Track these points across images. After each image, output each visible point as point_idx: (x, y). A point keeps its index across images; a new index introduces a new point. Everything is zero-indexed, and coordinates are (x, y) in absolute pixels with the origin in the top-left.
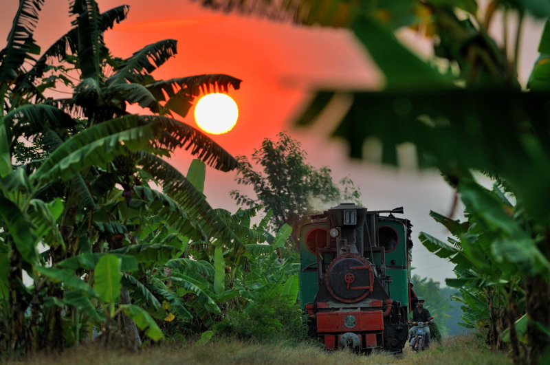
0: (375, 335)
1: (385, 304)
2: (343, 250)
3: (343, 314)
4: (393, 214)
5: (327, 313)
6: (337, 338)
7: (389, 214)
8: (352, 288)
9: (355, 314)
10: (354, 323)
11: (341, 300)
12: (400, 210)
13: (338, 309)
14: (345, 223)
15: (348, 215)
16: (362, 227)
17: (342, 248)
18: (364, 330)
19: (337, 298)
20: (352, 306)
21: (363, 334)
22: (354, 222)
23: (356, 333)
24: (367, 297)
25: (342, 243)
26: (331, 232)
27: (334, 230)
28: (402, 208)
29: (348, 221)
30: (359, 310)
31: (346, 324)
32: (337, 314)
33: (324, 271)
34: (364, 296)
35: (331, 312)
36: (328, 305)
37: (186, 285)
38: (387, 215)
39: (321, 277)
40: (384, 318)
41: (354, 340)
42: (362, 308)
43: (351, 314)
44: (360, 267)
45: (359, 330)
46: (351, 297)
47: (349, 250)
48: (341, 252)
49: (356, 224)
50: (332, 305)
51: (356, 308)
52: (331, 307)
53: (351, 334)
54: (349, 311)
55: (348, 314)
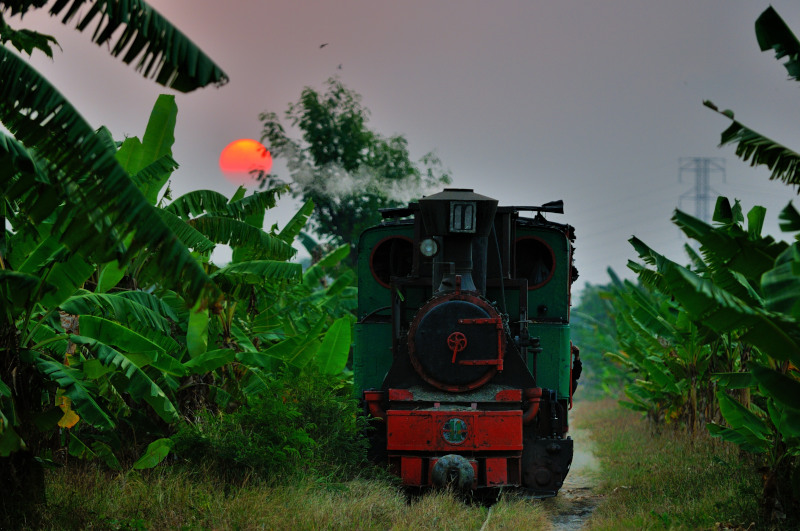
0: (504, 461)
1: (526, 397)
2: (445, 284)
3: (440, 414)
4: (543, 214)
5: (408, 412)
6: (427, 465)
7: (536, 213)
8: (461, 362)
9: (466, 417)
10: (464, 434)
11: (438, 385)
12: (557, 207)
13: (431, 404)
14: (452, 229)
15: (458, 213)
16: (486, 239)
17: (444, 280)
18: (482, 448)
19: (431, 382)
20: (460, 398)
21: (481, 457)
22: (470, 226)
23: (465, 454)
24: (491, 382)
25: (445, 270)
26: (423, 247)
27: (428, 241)
28: (560, 203)
29: (458, 225)
30: (473, 409)
31: (446, 436)
32: (429, 415)
33: (405, 325)
34: (486, 380)
35: (416, 410)
36: (411, 395)
37: (103, 354)
38: (532, 215)
39: (399, 337)
40: (524, 426)
41: (463, 471)
42: (480, 405)
43: (457, 415)
44: (480, 320)
45: (472, 449)
46: (458, 381)
47: (459, 285)
48: (441, 288)
49: (474, 231)
50: (419, 396)
51: (468, 404)
52: (416, 398)
53: (455, 458)
54: (453, 409)
55: (451, 415)
